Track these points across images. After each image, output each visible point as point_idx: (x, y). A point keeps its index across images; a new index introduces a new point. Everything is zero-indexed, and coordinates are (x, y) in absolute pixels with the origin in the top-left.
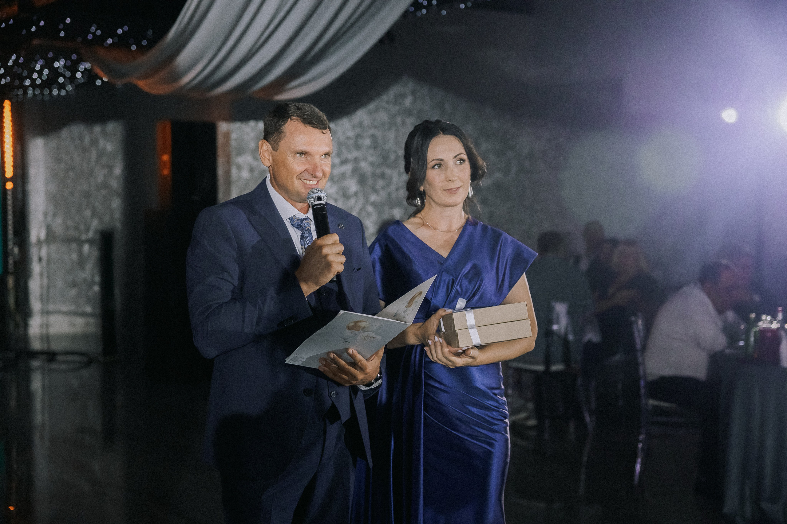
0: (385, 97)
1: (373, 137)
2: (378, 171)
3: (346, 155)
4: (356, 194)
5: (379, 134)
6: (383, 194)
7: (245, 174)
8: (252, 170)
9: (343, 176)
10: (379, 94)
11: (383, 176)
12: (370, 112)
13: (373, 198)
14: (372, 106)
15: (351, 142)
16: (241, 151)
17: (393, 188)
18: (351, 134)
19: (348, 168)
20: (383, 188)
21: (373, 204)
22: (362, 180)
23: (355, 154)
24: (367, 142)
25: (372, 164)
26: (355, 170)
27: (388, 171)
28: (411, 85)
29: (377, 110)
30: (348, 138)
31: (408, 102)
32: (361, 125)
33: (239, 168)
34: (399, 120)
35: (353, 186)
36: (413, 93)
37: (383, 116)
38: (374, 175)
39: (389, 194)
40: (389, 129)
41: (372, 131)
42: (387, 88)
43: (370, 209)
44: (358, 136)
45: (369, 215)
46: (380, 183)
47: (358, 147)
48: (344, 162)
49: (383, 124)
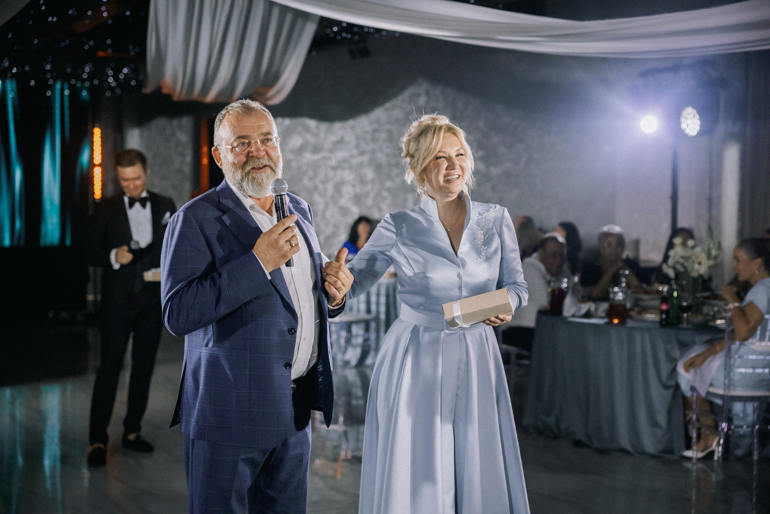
0: (400, 98)
1: (389, 132)
3: (364, 146)
4: (372, 181)
9: (361, 165)
10: (395, 95)
12: (387, 110)
13: (389, 184)
14: (388, 105)
15: (368, 136)
18: (368, 128)
19: (365, 158)
20: (397, 176)
21: (389, 190)
22: (378, 168)
23: (372, 146)
24: (384, 135)
25: (387, 155)
26: (372, 161)
28: (425, 86)
29: (394, 108)
30: (366, 132)
31: (422, 101)
32: (378, 120)
35: (370, 174)
36: (428, 93)
37: (398, 113)
38: (390, 165)
41: (389, 127)
42: (402, 89)
43: (385, 194)
44: (375, 131)
45: (384, 199)
46: (395, 172)
47: (374, 140)
48: (362, 153)
49: (398, 120)
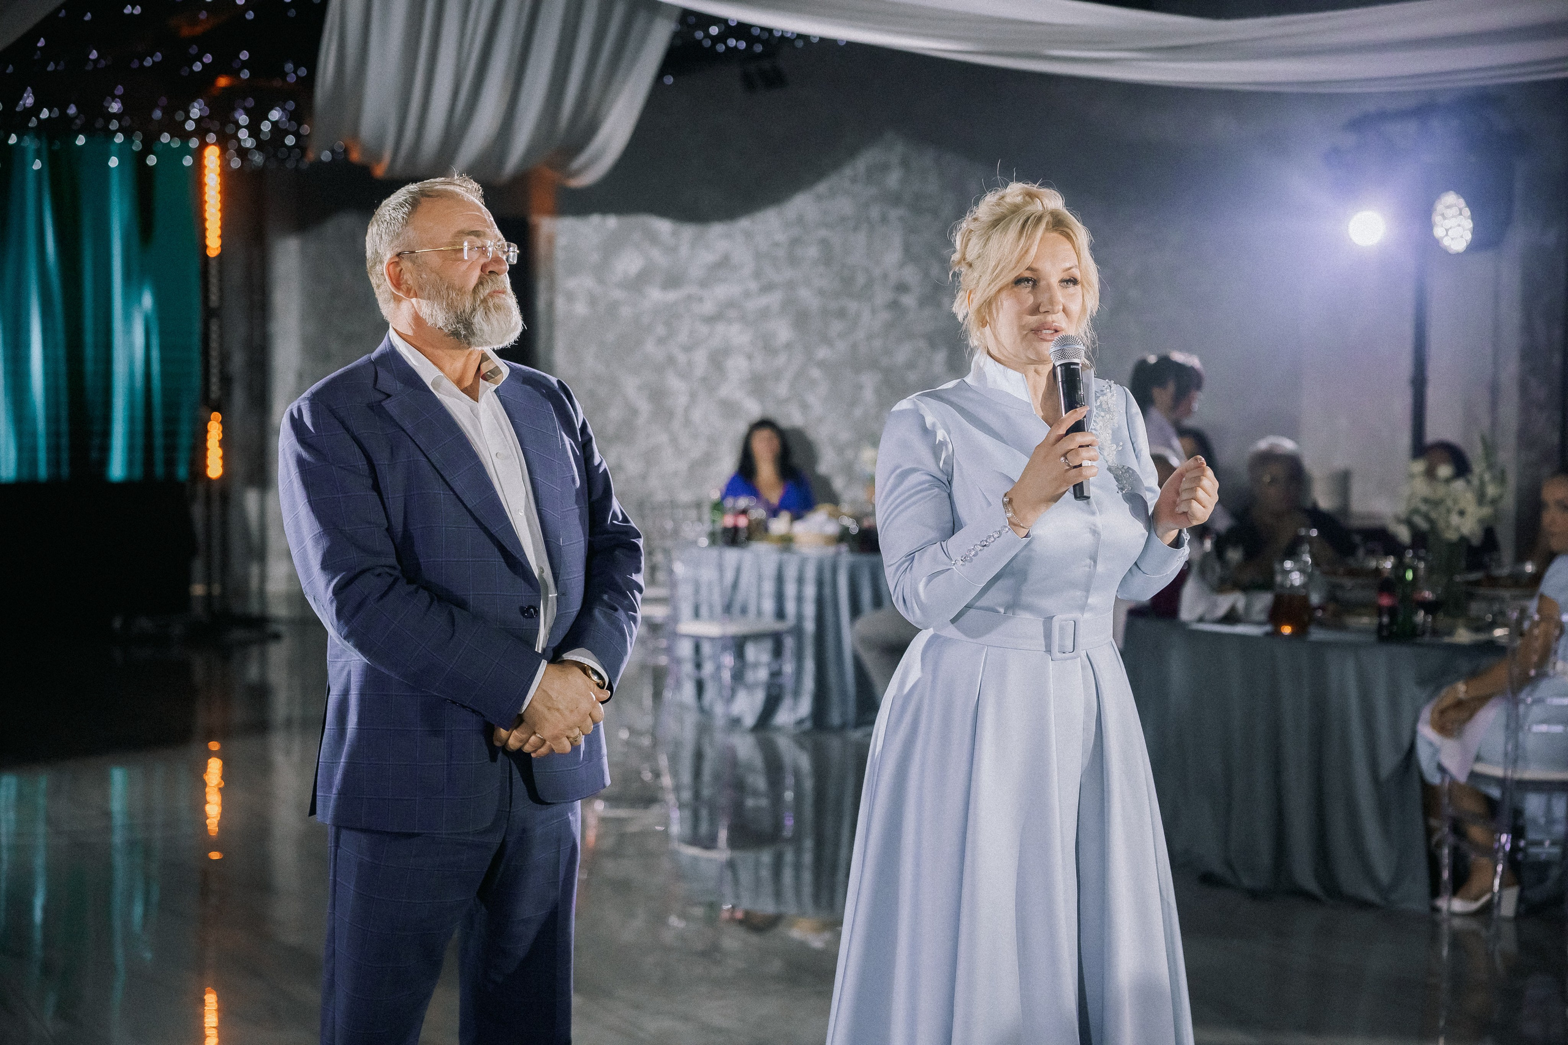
0: (848, 171)
1: (824, 243)
2: (833, 305)
3: (771, 274)
4: (788, 346)
5: (835, 238)
6: (842, 346)
7: (581, 308)
8: (593, 301)
9: (764, 314)
10: (837, 166)
11: (842, 314)
12: (819, 198)
13: (822, 353)
14: (822, 187)
15: (781, 253)
16: (574, 268)
17: (860, 334)
18: (780, 237)
19: (774, 299)
20: (842, 335)
21: (821, 364)
22: (801, 319)
23: (788, 274)
24: (813, 252)
25: (821, 292)
26: (788, 304)
27: (853, 306)
28: (899, 148)
29: (833, 193)
30: (776, 244)
31: (893, 179)
32: (800, 220)
33: (570, 297)
34: (875, 212)
35: (783, 332)
36: (905, 163)
37: (844, 206)
38: (825, 312)
39: (854, 347)
40: (856, 229)
41: (823, 233)
42: (852, 153)
43: (815, 373)
44: (795, 242)
45: (813, 384)
46: (837, 327)
47: (793, 261)
48: (768, 288)
49: (843, 219)
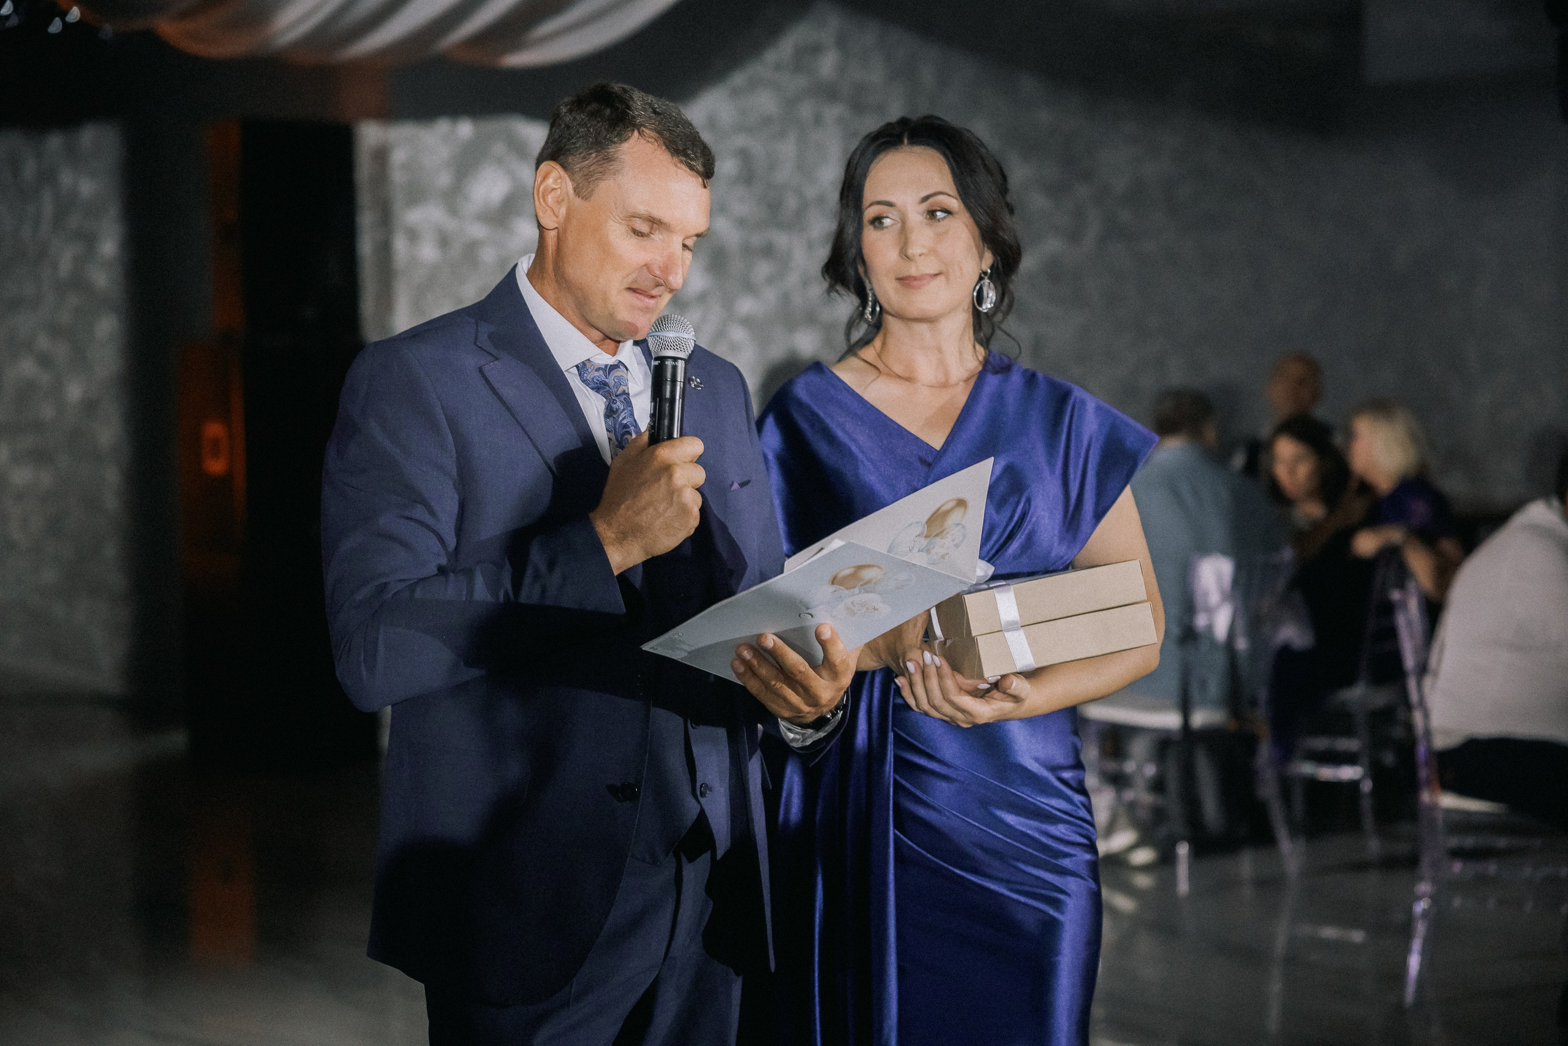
0: (771, 56)
1: (744, 155)
2: (757, 239)
5: (756, 146)
6: (770, 295)
7: (428, 252)
8: (444, 241)
10: (755, 49)
11: (768, 251)
12: (735, 93)
13: (746, 305)
14: (738, 78)
16: (417, 195)
20: (770, 280)
21: (747, 322)
25: (741, 222)
27: (781, 239)
28: (834, 22)
29: (753, 85)
31: (827, 64)
33: (413, 236)
34: (806, 111)
36: (842, 43)
37: (766, 102)
38: (747, 250)
39: (785, 298)
40: (782, 134)
41: (740, 141)
42: (774, 32)
46: (763, 269)
49: (767, 121)
